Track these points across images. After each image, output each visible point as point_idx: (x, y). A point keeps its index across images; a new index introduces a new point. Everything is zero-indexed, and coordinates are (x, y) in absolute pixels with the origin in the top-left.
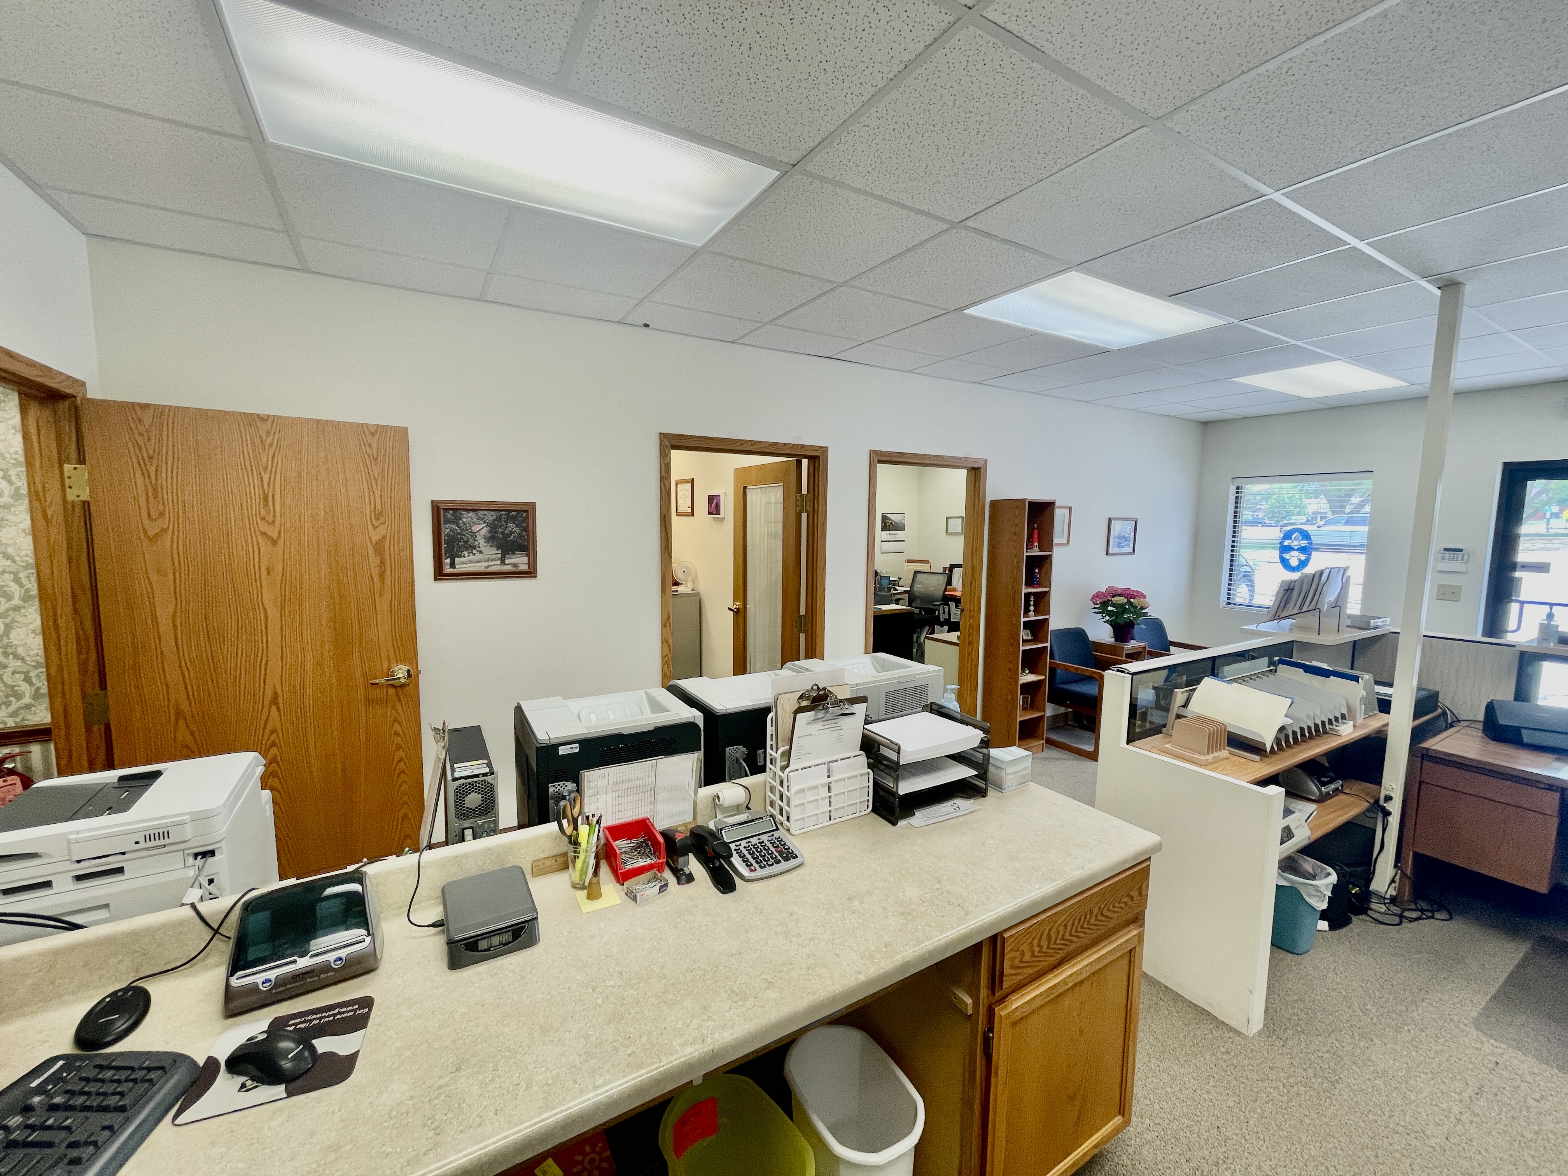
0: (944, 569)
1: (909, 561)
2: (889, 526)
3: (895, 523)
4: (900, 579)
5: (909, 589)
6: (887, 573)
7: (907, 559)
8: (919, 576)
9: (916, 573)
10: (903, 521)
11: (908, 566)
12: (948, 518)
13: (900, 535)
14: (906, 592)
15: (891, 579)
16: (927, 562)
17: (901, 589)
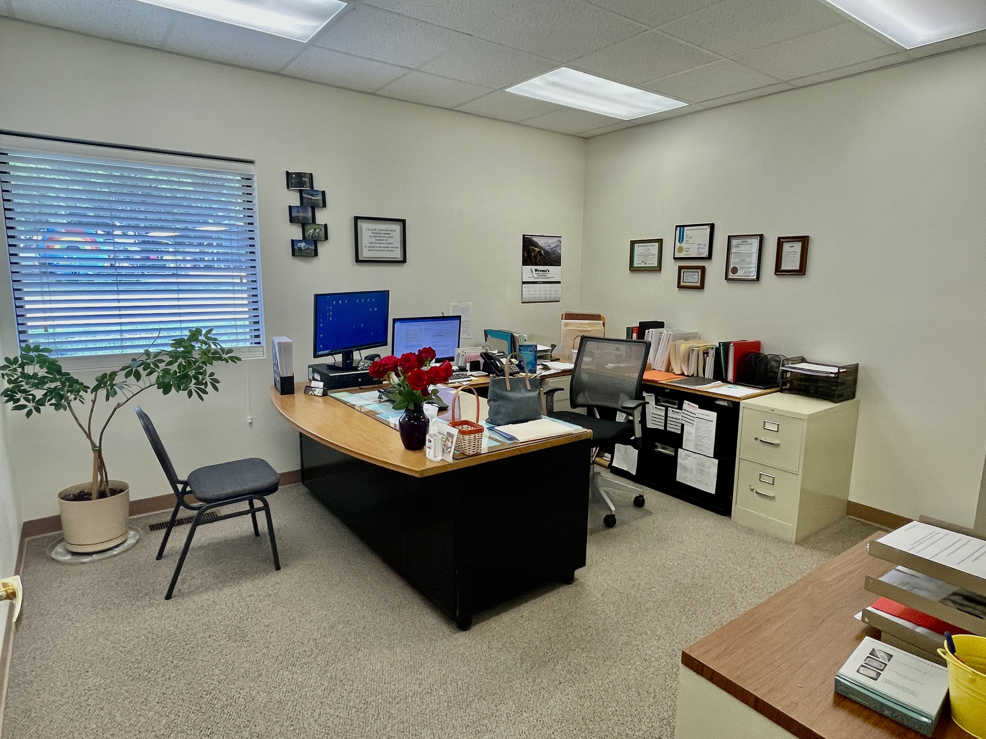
0: (630, 331)
1: (569, 316)
2: (535, 257)
3: (546, 252)
4: (553, 346)
5: (571, 366)
6: (531, 336)
7: (564, 312)
8: (590, 345)
9: (584, 339)
10: (557, 249)
11: (566, 325)
12: (633, 243)
13: (553, 272)
14: (564, 373)
15: (540, 348)
16: (597, 317)
17: (556, 367)
